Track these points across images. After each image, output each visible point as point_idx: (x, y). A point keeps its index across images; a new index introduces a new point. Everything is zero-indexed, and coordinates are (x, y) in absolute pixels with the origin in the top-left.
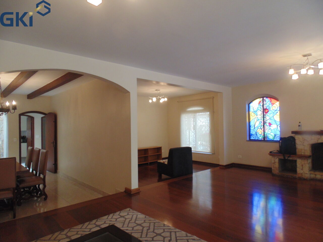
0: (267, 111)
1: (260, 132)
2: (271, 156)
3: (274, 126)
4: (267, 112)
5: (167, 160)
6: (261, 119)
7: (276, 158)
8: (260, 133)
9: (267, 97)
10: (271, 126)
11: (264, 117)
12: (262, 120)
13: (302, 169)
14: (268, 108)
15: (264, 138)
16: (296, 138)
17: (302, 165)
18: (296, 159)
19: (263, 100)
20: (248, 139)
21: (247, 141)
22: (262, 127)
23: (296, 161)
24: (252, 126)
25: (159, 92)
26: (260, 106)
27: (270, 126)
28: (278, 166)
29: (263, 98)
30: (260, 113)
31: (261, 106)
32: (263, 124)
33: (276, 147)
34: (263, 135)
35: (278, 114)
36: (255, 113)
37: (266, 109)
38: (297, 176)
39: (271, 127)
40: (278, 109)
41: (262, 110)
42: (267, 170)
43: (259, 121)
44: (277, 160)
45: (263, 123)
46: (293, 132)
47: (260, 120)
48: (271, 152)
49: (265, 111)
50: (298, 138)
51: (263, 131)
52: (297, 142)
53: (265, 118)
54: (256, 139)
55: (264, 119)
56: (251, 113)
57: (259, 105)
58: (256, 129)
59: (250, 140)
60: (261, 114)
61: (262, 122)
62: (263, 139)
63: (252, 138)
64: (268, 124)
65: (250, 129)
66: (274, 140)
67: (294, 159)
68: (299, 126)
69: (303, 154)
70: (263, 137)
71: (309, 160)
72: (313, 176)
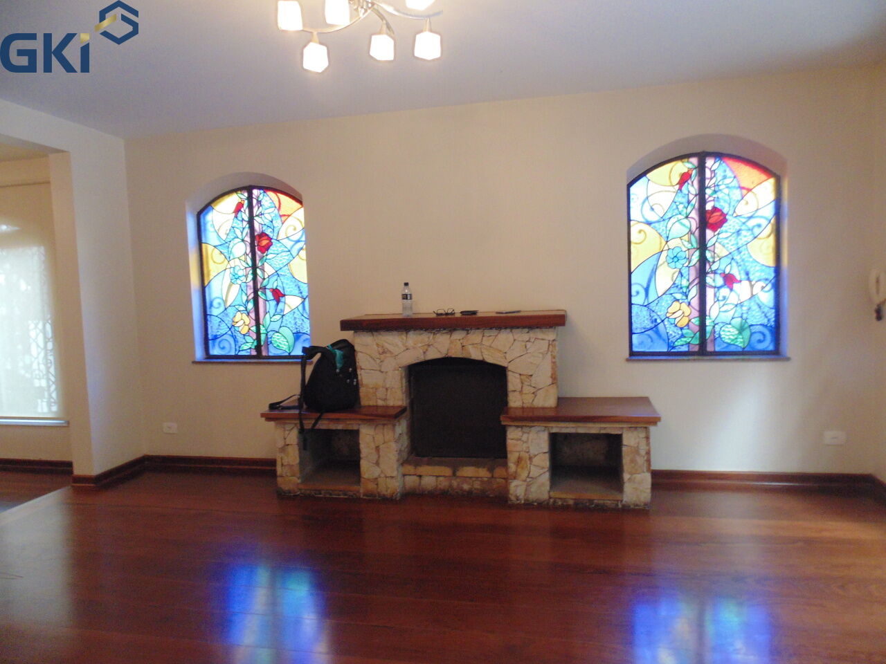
0: (264, 242)
1: (244, 322)
2: (272, 423)
3: (292, 302)
4: (267, 248)
6: (246, 276)
7: (288, 427)
8: (245, 331)
9: (265, 189)
10: (282, 299)
11: (254, 267)
12: (250, 277)
13: (377, 464)
14: (268, 232)
15: (258, 348)
16: (357, 348)
17: (377, 448)
18: (355, 428)
19: (250, 198)
20: (199, 354)
21: (195, 362)
22: (251, 306)
23: (356, 434)
24: (215, 304)
26: (239, 224)
27: (278, 302)
28: (297, 460)
29: (249, 189)
30: (241, 249)
31: (245, 223)
32: (252, 295)
33: (288, 385)
34: (255, 337)
35: (303, 254)
36: (225, 251)
37: (263, 235)
38: (362, 491)
39: (281, 305)
40: (303, 239)
41: (248, 239)
43: (239, 282)
44: (293, 436)
45: (250, 291)
46: (346, 325)
47: (243, 279)
48: (273, 406)
49: (259, 243)
50: (364, 344)
51: (253, 323)
53: (259, 271)
54: (233, 353)
55: (255, 274)
56: (208, 249)
57: (236, 217)
58: (231, 311)
59: (209, 358)
60: (246, 254)
61: (251, 284)
62: (254, 353)
63: (215, 351)
64: (270, 295)
65: (205, 316)
66: (292, 354)
67: (350, 428)
68: (405, 297)
69: (380, 403)
70: (255, 344)
71: (402, 427)
72: (411, 481)
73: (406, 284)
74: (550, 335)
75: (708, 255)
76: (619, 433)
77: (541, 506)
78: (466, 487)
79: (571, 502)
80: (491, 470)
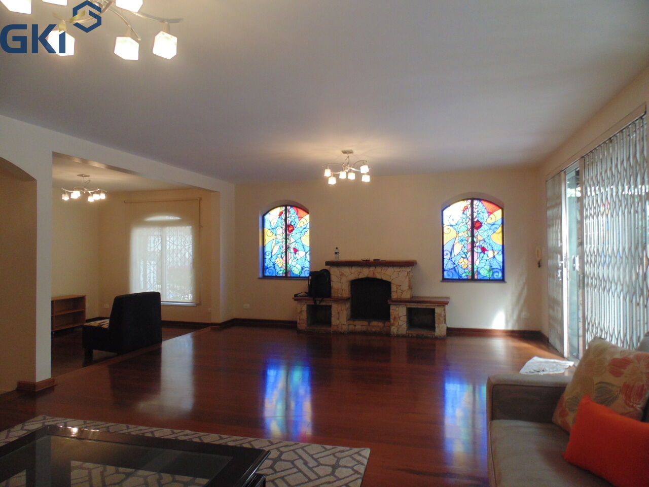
0: (291, 229)
1: (280, 262)
2: (296, 302)
3: (301, 254)
4: (292, 231)
5: (107, 321)
6: (283, 242)
7: (303, 304)
8: (280, 265)
9: (292, 206)
10: (297, 252)
11: (286, 239)
12: (284, 243)
13: (338, 319)
14: (292, 224)
15: (286, 273)
16: (331, 272)
17: (339, 313)
18: (330, 304)
19: (286, 210)
20: (261, 275)
21: (259, 278)
22: (284, 255)
23: (330, 307)
24: (267, 253)
25: (86, 179)
26: (280, 220)
27: (295, 253)
28: (306, 317)
29: (286, 206)
30: (280, 231)
31: (283, 220)
32: (285, 251)
33: (303, 287)
34: (285, 268)
35: (308, 234)
36: (273, 231)
37: (290, 225)
38: (332, 330)
39: (297, 255)
40: (308, 227)
41: (284, 227)
42: (290, 325)
43: (279, 244)
44: (305, 308)
45: (284, 248)
46: (327, 263)
47: (281, 243)
48: (296, 295)
49: (289, 228)
50: (334, 272)
51: (284, 262)
52: (333, 278)
53: (288, 240)
54: (274, 275)
55: (286, 242)
56: (266, 230)
57: (279, 218)
58: (274, 257)
59: (264, 277)
60: (283, 233)
61: (284, 246)
62: (284, 275)
63: (267, 274)
64: (292, 250)
65: (264, 258)
66: (301, 276)
67: (328, 304)
68: (336, 253)
69: (340, 295)
70: (285, 271)
71: (348, 305)
72: (351, 327)
73: (337, 248)
74: (408, 269)
75: (475, 240)
76: (434, 308)
77: (403, 336)
78: (373, 330)
79: (415, 335)
80: (384, 323)
